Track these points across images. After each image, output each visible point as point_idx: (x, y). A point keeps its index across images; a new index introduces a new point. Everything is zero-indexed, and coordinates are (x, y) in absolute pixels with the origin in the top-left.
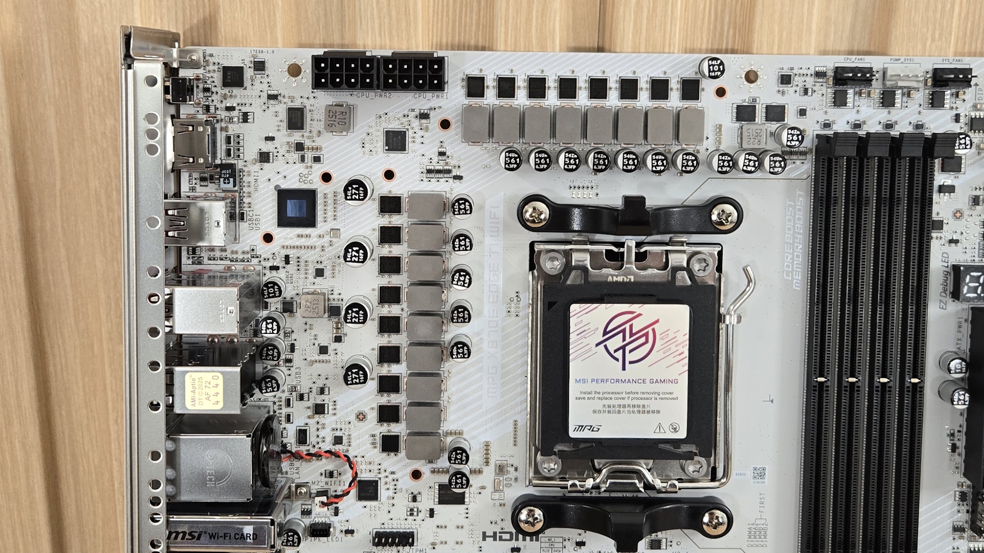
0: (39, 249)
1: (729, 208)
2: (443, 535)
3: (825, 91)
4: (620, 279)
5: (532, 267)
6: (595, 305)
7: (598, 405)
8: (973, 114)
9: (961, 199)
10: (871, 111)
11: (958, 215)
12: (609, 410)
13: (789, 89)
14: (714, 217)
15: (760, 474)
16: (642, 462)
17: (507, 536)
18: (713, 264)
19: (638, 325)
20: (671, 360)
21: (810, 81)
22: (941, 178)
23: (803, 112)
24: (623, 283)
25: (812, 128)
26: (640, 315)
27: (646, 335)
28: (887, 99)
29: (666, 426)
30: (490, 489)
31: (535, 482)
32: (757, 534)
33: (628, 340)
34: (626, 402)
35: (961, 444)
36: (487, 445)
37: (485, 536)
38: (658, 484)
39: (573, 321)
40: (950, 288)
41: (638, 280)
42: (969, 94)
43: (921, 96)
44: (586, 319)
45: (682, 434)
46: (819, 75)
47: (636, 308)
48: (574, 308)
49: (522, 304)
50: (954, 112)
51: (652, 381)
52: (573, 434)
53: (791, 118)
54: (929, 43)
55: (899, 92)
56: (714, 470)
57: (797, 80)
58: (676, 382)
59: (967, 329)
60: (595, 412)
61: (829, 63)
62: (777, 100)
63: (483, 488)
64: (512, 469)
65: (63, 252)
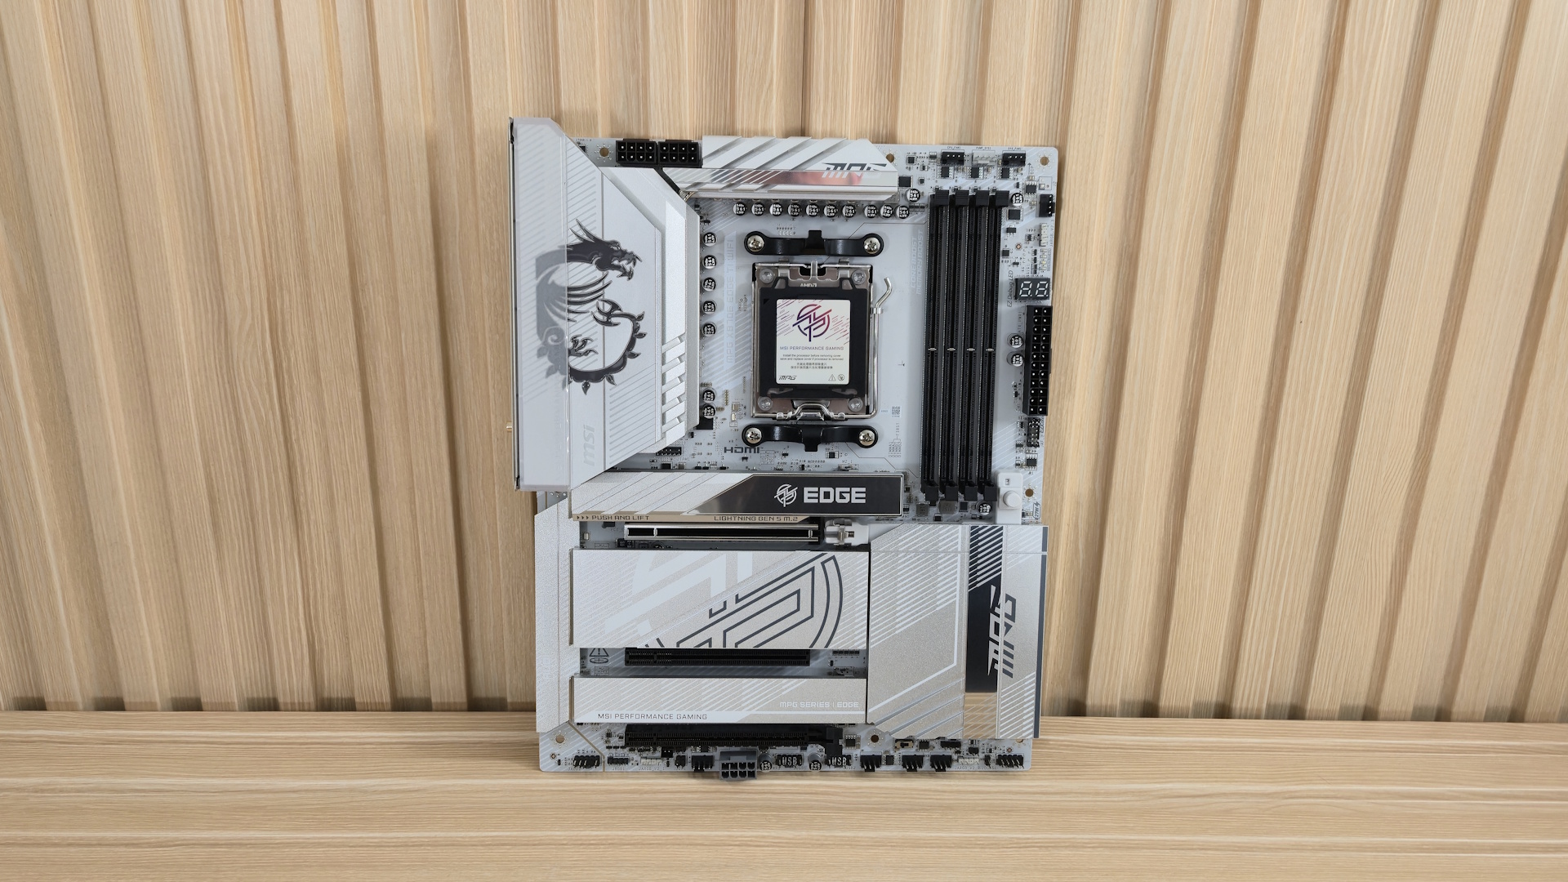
0: (445, 271)
1: (875, 240)
2: (699, 449)
3: (934, 169)
4: (808, 285)
5: (754, 279)
6: (792, 300)
7: (794, 363)
8: (1027, 183)
9: (1019, 237)
10: (964, 181)
11: (1018, 247)
12: (802, 366)
13: (914, 167)
14: (866, 247)
15: (896, 411)
16: (823, 401)
17: (740, 450)
18: (866, 276)
19: (818, 313)
20: (839, 335)
21: (926, 161)
22: (1006, 223)
23: (922, 181)
24: (810, 288)
25: (928, 190)
26: (820, 306)
27: (824, 319)
28: (974, 174)
29: (836, 376)
30: (728, 420)
31: (756, 415)
32: (894, 448)
33: (813, 322)
34: (812, 361)
35: (1021, 392)
36: (727, 392)
37: (726, 450)
38: (832, 415)
39: (778, 310)
40: (1013, 294)
41: (820, 286)
42: (1025, 169)
43: (995, 171)
44: (787, 309)
45: (846, 381)
46: (932, 157)
47: (817, 302)
48: (779, 302)
49: (748, 303)
50: (1016, 182)
51: (827, 348)
52: (779, 381)
53: (914, 184)
54: (1005, 138)
55: (981, 169)
56: (868, 407)
57: (919, 161)
58: (842, 348)
59: (1024, 319)
60: (792, 367)
61: (938, 150)
62: (907, 173)
63: (724, 419)
64: (742, 408)
65: (460, 275)
